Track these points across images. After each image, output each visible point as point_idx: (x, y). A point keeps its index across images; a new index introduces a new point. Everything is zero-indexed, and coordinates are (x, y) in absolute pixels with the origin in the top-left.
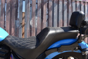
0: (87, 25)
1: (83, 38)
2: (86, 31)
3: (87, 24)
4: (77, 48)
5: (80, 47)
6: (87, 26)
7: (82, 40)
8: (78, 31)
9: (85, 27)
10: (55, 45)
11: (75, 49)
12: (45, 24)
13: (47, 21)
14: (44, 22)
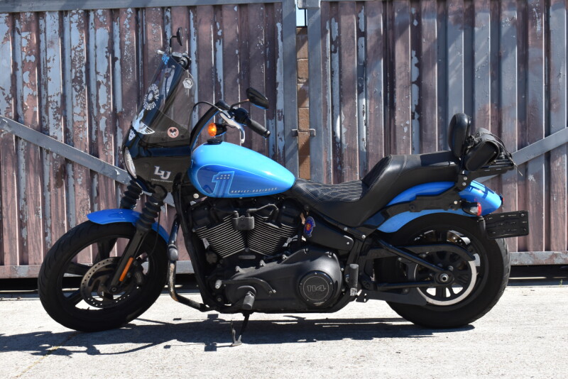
1: (465, 178)
4: (456, 203)
7: (464, 184)
10: (406, 196)
12: (406, 129)
13: (416, 114)
14: (401, 122)
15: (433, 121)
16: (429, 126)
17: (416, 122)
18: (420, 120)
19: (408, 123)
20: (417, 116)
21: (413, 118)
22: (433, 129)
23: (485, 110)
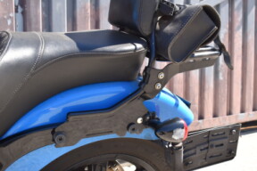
0: (176, 21)
1: (161, 76)
2: (171, 44)
3: (178, 16)
4: (139, 121)
5: (154, 114)
6: (177, 25)
7: (158, 86)
8: (139, 46)
9: (169, 28)
11: (131, 126)
12: (9, 22)
13: (19, 7)
14: (4, 14)
15: (37, 16)
16: (33, 20)
17: (19, 15)
18: (24, 13)
19: (11, 15)
20: (20, 10)
21: (16, 11)
22: (37, 23)
23: (85, 8)
